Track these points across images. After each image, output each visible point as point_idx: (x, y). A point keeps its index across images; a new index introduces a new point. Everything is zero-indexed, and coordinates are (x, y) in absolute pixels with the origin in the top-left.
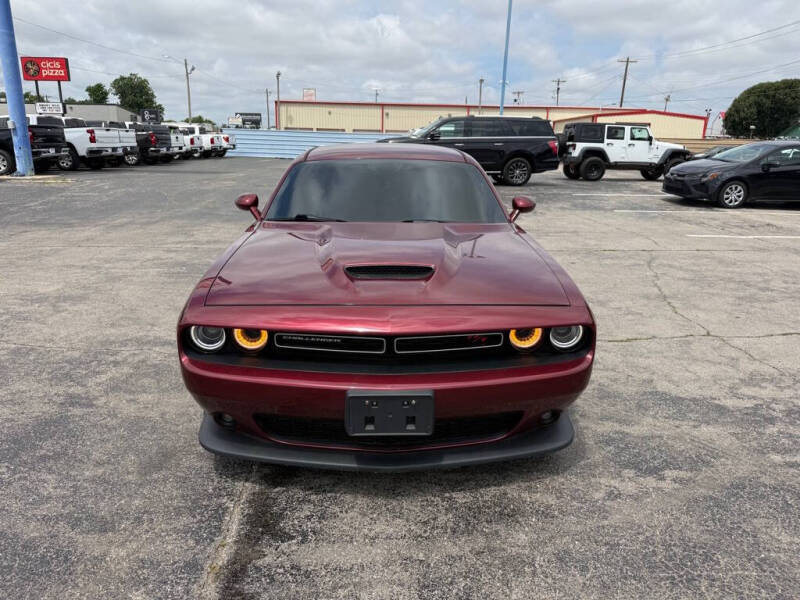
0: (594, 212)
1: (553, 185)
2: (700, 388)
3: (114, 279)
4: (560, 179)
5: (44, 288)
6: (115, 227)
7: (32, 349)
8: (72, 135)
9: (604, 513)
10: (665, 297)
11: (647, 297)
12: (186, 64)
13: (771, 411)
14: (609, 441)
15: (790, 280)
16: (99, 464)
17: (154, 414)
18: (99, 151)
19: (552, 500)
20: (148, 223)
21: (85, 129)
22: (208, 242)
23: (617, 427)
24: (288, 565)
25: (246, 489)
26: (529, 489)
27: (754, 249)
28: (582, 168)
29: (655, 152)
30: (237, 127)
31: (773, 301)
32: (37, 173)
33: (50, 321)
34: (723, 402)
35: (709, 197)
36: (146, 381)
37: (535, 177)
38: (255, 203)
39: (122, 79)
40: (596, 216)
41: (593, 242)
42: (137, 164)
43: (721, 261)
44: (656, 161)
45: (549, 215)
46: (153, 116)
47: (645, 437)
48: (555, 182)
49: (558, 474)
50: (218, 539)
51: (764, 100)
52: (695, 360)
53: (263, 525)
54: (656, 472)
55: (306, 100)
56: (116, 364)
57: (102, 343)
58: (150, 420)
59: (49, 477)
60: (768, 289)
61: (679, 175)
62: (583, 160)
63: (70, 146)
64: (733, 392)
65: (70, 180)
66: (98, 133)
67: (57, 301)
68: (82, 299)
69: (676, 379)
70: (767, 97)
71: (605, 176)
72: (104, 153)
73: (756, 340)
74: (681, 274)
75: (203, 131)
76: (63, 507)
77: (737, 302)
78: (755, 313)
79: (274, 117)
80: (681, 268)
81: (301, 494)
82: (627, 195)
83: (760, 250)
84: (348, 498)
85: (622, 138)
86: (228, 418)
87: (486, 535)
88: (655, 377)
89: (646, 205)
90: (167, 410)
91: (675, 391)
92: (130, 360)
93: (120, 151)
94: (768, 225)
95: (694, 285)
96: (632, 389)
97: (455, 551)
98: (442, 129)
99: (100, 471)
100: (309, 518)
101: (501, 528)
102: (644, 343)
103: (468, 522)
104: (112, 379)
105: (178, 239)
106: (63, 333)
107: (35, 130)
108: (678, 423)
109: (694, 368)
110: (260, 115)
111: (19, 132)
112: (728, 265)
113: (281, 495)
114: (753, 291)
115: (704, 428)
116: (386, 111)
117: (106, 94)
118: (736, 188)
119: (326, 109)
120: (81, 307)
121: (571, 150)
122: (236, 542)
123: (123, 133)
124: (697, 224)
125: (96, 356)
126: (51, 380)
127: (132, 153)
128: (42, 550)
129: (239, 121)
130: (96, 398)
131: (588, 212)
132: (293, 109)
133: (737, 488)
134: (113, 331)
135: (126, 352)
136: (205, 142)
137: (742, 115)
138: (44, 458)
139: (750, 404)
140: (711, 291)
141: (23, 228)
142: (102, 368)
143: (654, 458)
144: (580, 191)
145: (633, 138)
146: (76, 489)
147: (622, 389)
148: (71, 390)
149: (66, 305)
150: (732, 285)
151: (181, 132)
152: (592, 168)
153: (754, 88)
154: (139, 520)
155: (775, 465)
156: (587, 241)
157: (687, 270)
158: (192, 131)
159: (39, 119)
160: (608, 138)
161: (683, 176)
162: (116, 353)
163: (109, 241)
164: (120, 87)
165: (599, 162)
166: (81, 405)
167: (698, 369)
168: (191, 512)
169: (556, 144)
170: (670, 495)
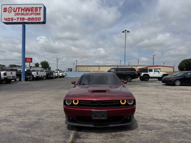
0: (146, 87)
1: (137, 82)
2: (163, 118)
3: (44, 100)
4: (139, 81)
5: (31, 101)
6: (43, 91)
7: (31, 111)
8: (33, 73)
9: (140, 136)
10: (159, 103)
11: (155, 103)
12: (57, 59)
13: (177, 121)
14: (142, 125)
15: (187, 99)
16: (46, 128)
17: (55, 121)
18: (38, 76)
19: (130, 134)
20: (50, 90)
21: (36, 72)
22: (62, 93)
23: (145, 123)
24: (81, 142)
25: (73, 132)
26: (126, 132)
27: (181, 94)
28: (144, 78)
29: (160, 74)
30: (67, 71)
31: (183, 103)
32: (25, 81)
33: (33, 107)
34: (167, 120)
35: (172, 83)
36: (53, 116)
37: (133, 80)
38: (75, 82)
39: (43, 62)
40: (146, 88)
41: (145, 93)
42: (46, 79)
43: (173, 96)
44: (161, 76)
45: (136, 88)
46: (49, 69)
47: (150, 125)
48: (137, 81)
49: (132, 130)
50: (69, 138)
51: (187, 63)
52: (163, 113)
53: (77, 137)
54: (151, 130)
55: (82, 65)
56: (47, 114)
57: (44, 110)
58: (54, 122)
59: (38, 130)
60: (182, 101)
61: (165, 79)
62: (144, 76)
63: (33, 75)
64: (170, 118)
65: (32, 82)
66: (39, 73)
67: (34, 104)
68: (38, 103)
69: (158, 116)
70: (187, 62)
71: (149, 80)
72: (39, 77)
73: (177, 110)
74: (164, 98)
75: (60, 72)
76: (41, 134)
77: (175, 103)
78: (178, 105)
79: (75, 69)
80: (164, 97)
81: (83, 133)
82: (154, 84)
83: (182, 94)
84: (92, 133)
85: (152, 72)
86: (71, 118)
87: (117, 138)
88: (154, 116)
89: (158, 86)
90: (57, 120)
91: (157, 118)
92: (49, 113)
93: (43, 76)
94: (186, 89)
95: (166, 100)
96: (149, 118)
97: (111, 140)
98: (111, 70)
99: (47, 129)
100: (85, 136)
101: (120, 138)
102: (153, 110)
103: (114, 137)
104: (46, 116)
105: (56, 93)
106: (36, 109)
107: (26, 72)
108: (157, 123)
109: (162, 114)
110: (72, 69)
111: (23, 73)
112: (174, 97)
113: (80, 133)
114: (178, 101)
115: (162, 124)
116: (100, 67)
117: (39, 65)
118: (178, 82)
119: (86, 67)
120: (39, 105)
121: (141, 74)
122: (72, 139)
123: (44, 73)
124: (169, 89)
125: (43, 112)
126: (35, 116)
127: (45, 77)
128: (38, 139)
129: (68, 70)
130: (44, 119)
131: (144, 87)
132: (79, 67)
133: (166, 133)
134: (45, 108)
135: (48, 112)
136: (61, 74)
137: (182, 66)
138: (36, 127)
139: (173, 120)
140: (169, 101)
141: (24, 91)
142: (44, 114)
143: (151, 128)
144: (143, 83)
145: (155, 71)
146: (43, 131)
147: (146, 118)
148: (39, 117)
149: (36, 104)
150: (174, 100)
151: (55, 72)
152: (146, 78)
153: (184, 60)
154: (55, 136)
155: (175, 129)
156: (144, 93)
157: (165, 98)
158: (58, 72)
159: (27, 70)
160: (149, 71)
161: (166, 79)
162: (47, 112)
163: (42, 93)
164: (42, 63)
165: (147, 77)
166: (42, 120)
167: (163, 115)
168: (64, 135)
169: (137, 73)
170: (153, 133)
